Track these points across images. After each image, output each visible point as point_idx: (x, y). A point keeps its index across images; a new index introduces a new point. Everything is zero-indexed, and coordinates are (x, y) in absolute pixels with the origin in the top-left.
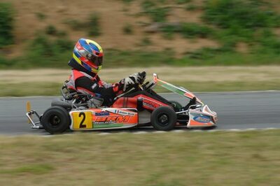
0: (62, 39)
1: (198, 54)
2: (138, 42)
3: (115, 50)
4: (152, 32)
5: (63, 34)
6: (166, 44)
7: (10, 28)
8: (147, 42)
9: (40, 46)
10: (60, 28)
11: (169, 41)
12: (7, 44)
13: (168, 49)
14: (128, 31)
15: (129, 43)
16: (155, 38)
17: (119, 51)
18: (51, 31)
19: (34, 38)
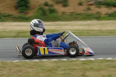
0: (51, 8)
1: (111, 14)
2: (85, 9)
3: (74, 13)
4: (91, 5)
5: (52, 6)
6: (98, 10)
7: (28, 3)
8: (89, 9)
9: (40, 11)
10: (50, 3)
11: (99, 9)
12: (26, 10)
13: (98, 12)
14: (80, 4)
15: (81, 9)
16: (92, 7)
17: (76, 13)
18: (46, 4)
19: (38, 7)
